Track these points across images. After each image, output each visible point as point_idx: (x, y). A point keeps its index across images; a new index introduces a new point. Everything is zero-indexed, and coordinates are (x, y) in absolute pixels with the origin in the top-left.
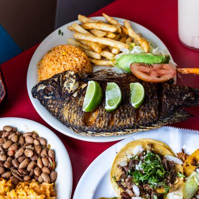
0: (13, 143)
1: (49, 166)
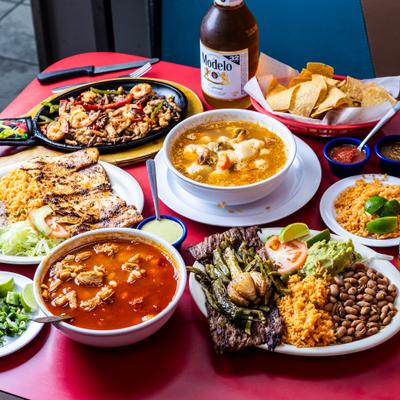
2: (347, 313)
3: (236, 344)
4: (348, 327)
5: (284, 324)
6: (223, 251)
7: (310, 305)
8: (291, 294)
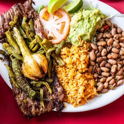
0: (118, 53)
1: (110, 86)
2: (102, 71)
3: (36, 113)
4: (103, 83)
5: (64, 92)
6: (11, 30)
7: (79, 75)
8: (65, 66)
